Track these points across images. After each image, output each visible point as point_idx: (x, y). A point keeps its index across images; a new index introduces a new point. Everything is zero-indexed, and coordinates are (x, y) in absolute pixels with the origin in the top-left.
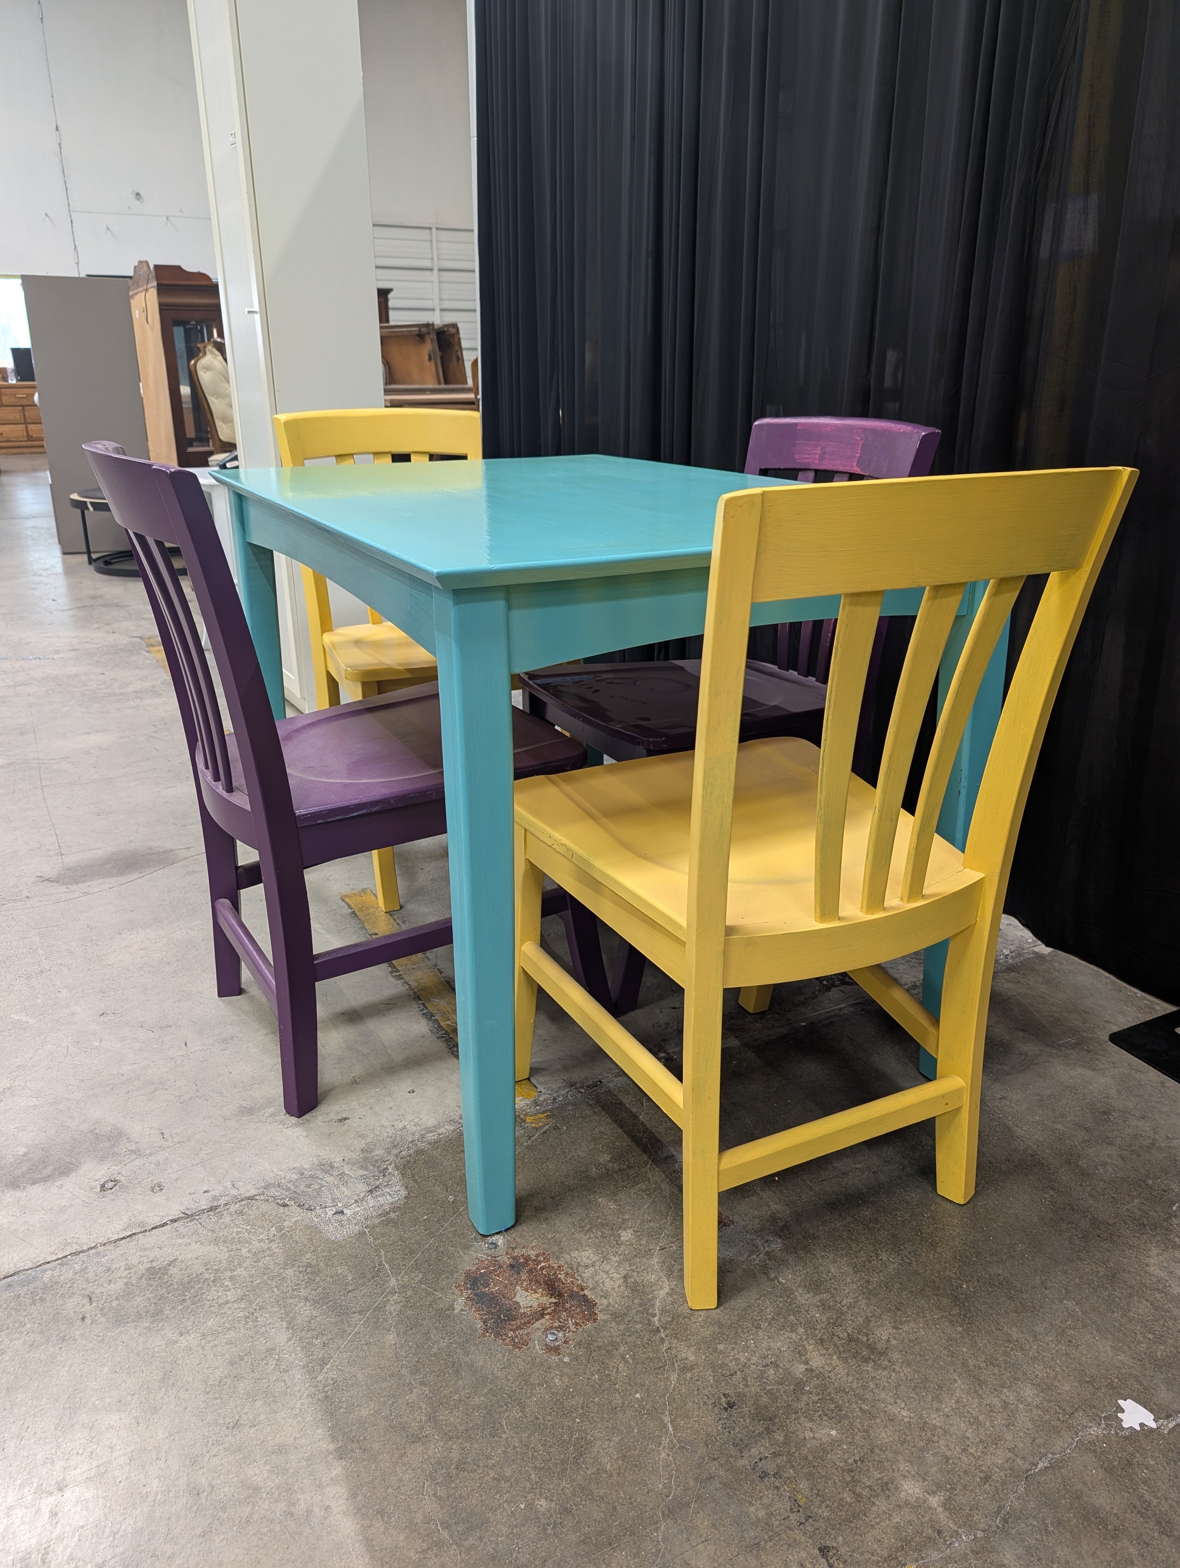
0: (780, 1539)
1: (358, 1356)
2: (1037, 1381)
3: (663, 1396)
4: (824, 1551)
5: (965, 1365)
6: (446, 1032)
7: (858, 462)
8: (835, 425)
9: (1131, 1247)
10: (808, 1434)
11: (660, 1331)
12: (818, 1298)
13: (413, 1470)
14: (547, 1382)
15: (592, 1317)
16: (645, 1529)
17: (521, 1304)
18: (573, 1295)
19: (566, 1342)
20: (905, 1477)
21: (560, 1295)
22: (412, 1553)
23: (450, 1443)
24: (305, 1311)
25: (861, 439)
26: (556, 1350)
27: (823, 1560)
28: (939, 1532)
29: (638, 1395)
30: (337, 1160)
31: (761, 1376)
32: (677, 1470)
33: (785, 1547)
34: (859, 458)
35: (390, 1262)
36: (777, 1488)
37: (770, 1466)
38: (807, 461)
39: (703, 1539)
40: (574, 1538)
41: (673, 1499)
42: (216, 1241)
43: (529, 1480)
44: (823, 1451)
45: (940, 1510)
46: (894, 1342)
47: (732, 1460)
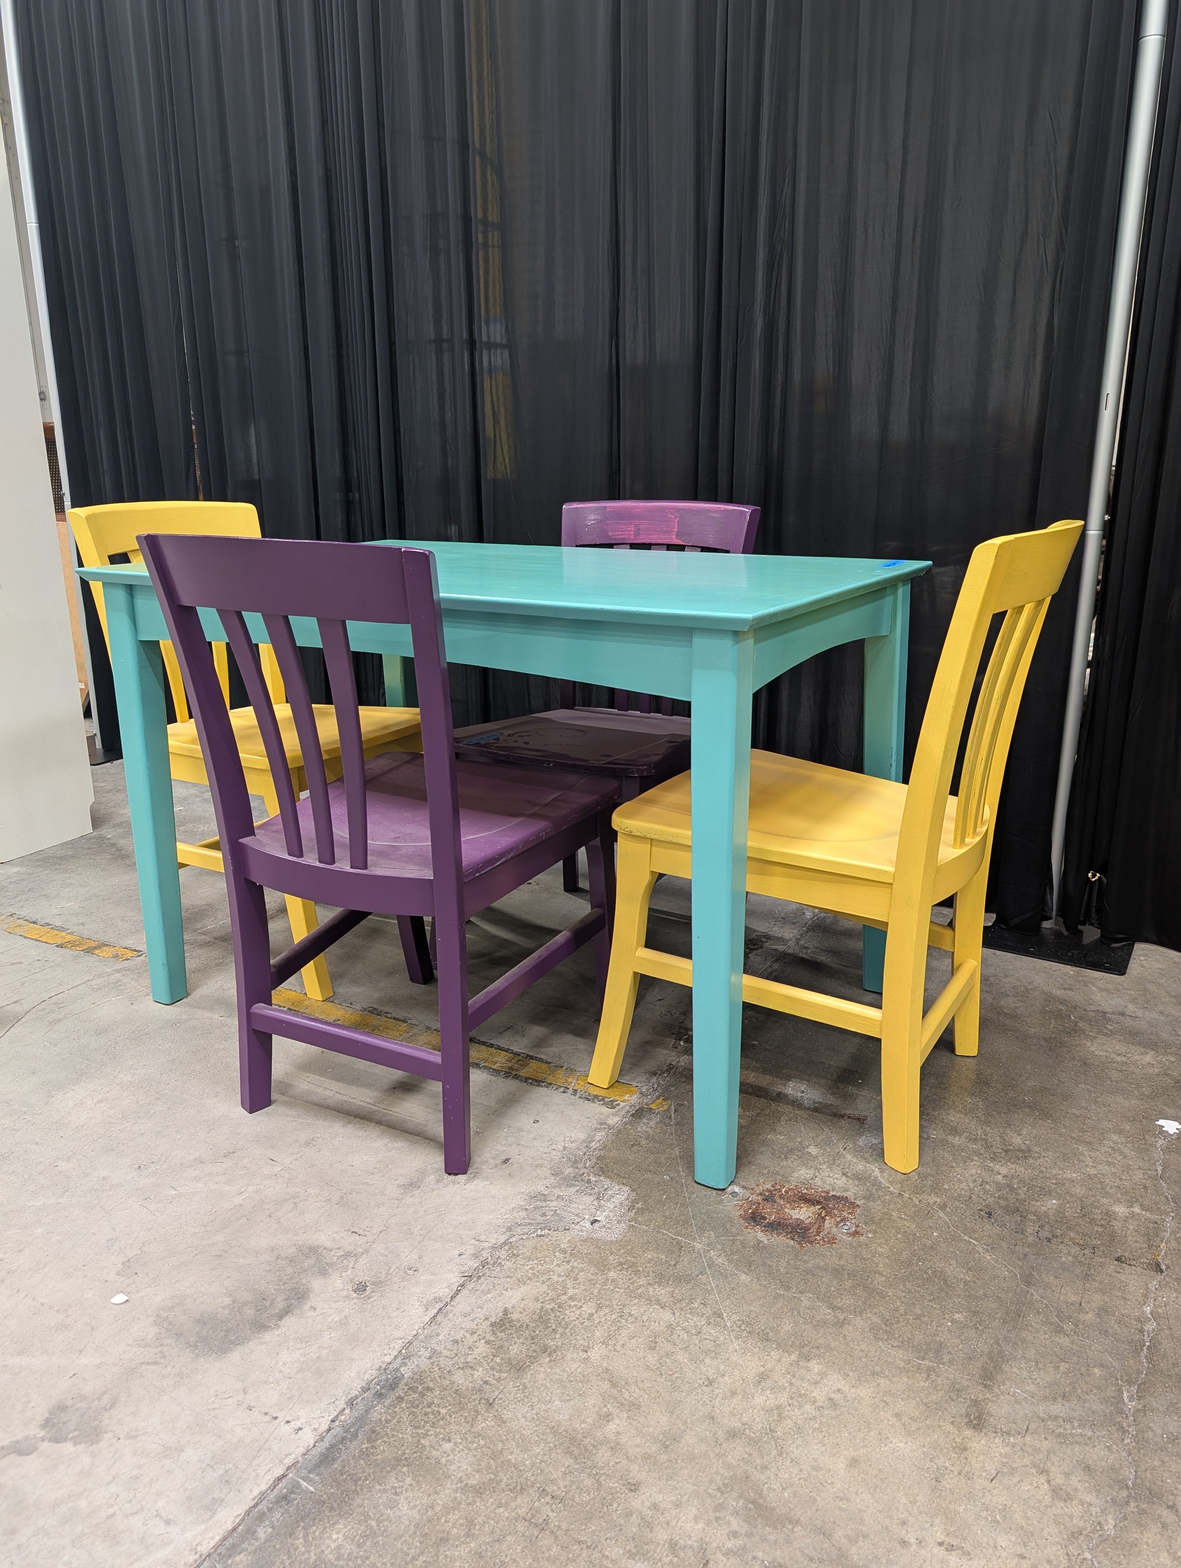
0: (1094, 1266)
1: (737, 1299)
2: (1112, 1130)
3: (949, 1227)
4: (1118, 1259)
5: (1073, 1138)
6: (506, 1072)
7: (677, 535)
8: (644, 507)
9: (1076, 1046)
10: (1044, 1209)
11: (902, 1195)
12: (963, 1137)
13: (862, 1341)
14: (875, 1253)
15: (853, 1205)
16: (1026, 1298)
17: (801, 1218)
18: (825, 1198)
19: (857, 1226)
20: (1111, 1206)
21: (819, 1203)
22: (923, 1384)
23: (864, 1315)
24: (661, 1292)
25: (676, 517)
26: (856, 1233)
27: (1124, 1264)
28: (1156, 1223)
29: (935, 1234)
30: (541, 1188)
31: (986, 1192)
32: (1005, 1261)
33: (1100, 1268)
34: (677, 532)
35: (678, 1234)
36: (1062, 1242)
37: (1045, 1234)
38: (622, 537)
39: (1060, 1287)
40: (996, 1323)
41: (1021, 1275)
42: (521, 1282)
43: (935, 1309)
44: (1060, 1212)
45: (1144, 1213)
46: (1027, 1142)
47: (1024, 1241)
